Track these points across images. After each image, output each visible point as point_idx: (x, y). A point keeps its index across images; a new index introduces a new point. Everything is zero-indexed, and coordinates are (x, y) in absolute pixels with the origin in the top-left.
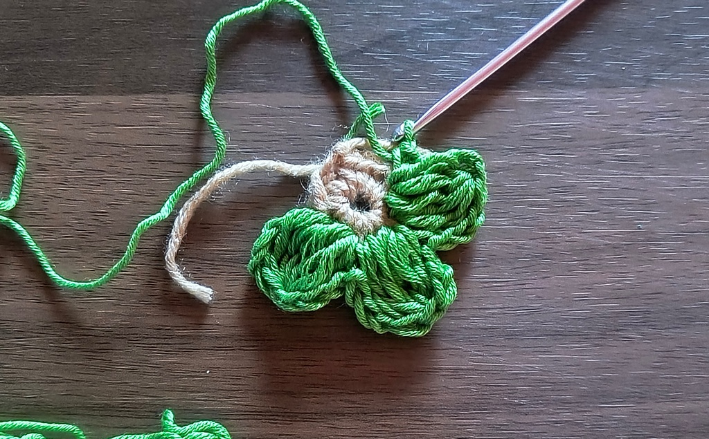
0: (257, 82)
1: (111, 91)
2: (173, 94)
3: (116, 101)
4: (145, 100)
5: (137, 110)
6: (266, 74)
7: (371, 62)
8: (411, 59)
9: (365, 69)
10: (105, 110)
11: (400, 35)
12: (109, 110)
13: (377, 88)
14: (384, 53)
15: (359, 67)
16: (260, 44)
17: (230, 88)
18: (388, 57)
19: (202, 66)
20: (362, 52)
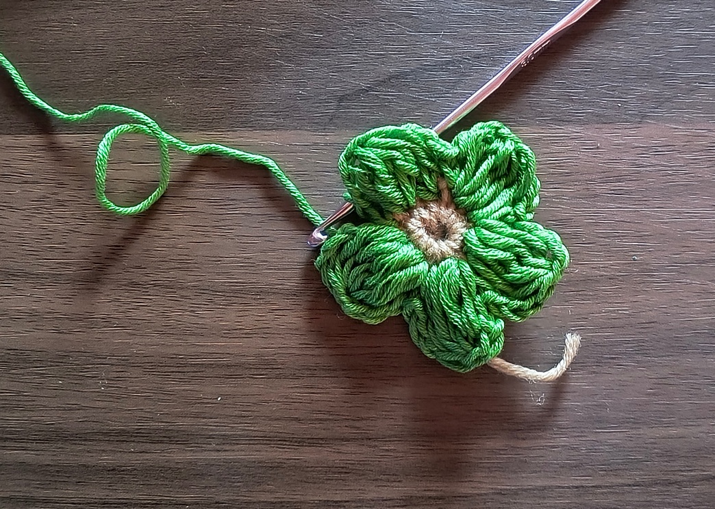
0: (267, 121)
2: (186, 132)
5: (152, 148)
6: (275, 112)
7: (376, 101)
8: (414, 98)
9: (371, 108)
10: (122, 148)
14: (389, 92)
15: (365, 106)
16: (270, 83)
17: (241, 126)
18: (393, 95)
19: (214, 106)
20: (368, 91)
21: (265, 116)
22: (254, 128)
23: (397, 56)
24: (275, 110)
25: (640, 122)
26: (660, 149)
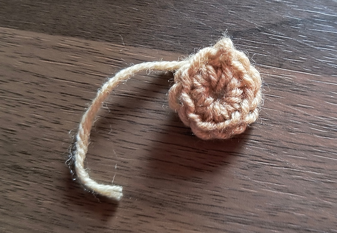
0: (166, 42)
1: (43, 30)
2: (94, 40)
3: (46, 38)
4: (70, 41)
5: (62, 49)
6: (175, 36)
7: (266, 41)
8: (300, 44)
9: (260, 45)
10: (35, 45)
11: (295, 22)
12: (38, 44)
13: (268, 63)
14: (279, 35)
15: (256, 43)
16: (175, 10)
17: (143, 43)
18: (281, 38)
19: (122, 22)
20: (260, 31)
21: (165, 38)
22: (153, 47)
24: (174, 34)
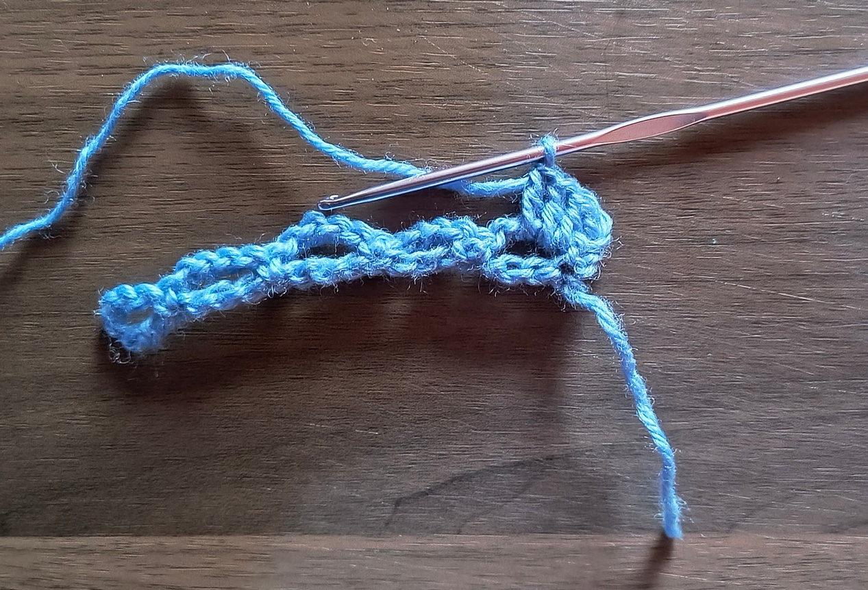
23: (461, 456)
25: (727, 532)
26: (749, 561)
